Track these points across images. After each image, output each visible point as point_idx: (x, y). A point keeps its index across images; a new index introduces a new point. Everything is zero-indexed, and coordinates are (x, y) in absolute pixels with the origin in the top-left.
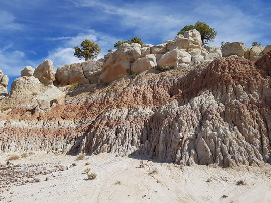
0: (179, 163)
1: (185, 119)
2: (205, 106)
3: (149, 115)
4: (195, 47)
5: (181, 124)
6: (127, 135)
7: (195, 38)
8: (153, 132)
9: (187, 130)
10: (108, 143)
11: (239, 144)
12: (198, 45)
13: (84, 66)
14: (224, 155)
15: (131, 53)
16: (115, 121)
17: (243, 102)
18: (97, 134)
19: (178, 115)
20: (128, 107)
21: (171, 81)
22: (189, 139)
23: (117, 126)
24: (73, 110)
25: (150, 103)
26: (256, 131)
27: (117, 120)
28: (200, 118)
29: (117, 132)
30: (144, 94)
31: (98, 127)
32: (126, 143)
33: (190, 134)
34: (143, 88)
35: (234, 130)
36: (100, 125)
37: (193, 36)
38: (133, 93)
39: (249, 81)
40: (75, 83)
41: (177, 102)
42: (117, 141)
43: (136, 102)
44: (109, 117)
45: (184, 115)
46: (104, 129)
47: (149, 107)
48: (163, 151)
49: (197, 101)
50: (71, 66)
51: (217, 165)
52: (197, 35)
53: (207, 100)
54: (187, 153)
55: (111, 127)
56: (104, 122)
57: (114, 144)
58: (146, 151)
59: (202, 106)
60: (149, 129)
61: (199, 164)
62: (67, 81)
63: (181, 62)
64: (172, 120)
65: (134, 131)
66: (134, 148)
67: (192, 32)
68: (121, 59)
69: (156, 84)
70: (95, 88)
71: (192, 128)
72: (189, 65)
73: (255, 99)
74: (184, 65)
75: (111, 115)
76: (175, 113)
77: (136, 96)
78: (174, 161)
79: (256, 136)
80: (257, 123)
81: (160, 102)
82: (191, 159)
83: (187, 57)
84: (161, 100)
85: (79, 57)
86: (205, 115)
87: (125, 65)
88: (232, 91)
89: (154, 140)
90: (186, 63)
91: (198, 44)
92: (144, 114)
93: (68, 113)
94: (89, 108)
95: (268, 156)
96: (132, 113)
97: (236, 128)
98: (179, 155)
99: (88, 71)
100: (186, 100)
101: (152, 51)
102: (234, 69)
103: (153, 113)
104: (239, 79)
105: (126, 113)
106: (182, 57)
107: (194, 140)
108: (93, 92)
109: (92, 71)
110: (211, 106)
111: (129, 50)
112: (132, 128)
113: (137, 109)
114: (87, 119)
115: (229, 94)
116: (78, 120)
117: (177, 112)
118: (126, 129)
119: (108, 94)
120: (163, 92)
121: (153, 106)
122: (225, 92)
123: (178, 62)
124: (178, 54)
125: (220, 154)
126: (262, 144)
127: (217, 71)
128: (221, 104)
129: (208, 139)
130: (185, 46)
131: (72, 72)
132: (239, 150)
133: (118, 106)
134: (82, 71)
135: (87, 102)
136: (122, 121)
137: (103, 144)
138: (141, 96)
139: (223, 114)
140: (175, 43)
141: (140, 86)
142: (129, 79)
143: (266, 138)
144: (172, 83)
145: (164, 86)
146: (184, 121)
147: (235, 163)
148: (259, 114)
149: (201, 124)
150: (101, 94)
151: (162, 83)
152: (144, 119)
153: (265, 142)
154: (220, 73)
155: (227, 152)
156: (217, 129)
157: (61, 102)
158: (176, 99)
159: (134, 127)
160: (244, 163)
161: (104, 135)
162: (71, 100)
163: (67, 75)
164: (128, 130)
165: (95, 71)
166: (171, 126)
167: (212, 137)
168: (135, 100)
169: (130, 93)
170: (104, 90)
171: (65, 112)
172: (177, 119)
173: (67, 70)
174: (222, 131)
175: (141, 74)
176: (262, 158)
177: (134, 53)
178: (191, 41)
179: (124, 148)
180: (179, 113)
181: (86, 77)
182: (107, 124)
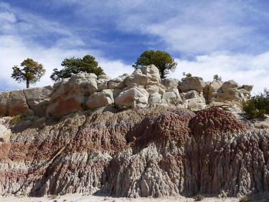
0: (129, 197)
1: (135, 166)
2: (150, 157)
3: (108, 160)
4: (153, 84)
5: (132, 170)
6: (89, 178)
7: (153, 75)
8: (111, 175)
9: (136, 174)
10: (73, 185)
11: (166, 183)
12: (156, 82)
13: (27, 93)
14: (156, 190)
15: (87, 87)
16: (77, 165)
17: (173, 155)
18: (60, 177)
19: (131, 163)
20: (88, 151)
21: (127, 125)
22: (137, 181)
23: (79, 170)
24: (21, 150)
25: (108, 147)
26: (178, 175)
27: (78, 164)
28: (145, 166)
29: (80, 176)
30: (102, 138)
31: (60, 170)
32: (89, 185)
33: (138, 178)
34: (101, 132)
35: (165, 174)
36: (63, 168)
37: (152, 72)
38: (91, 136)
39: (179, 139)
40: (17, 114)
41: (131, 150)
42: (81, 184)
43: (95, 147)
44: (70, 161)
45: (135, 163)
46: (66, 172)
47: (107, 151)
48: (119, 190)
49: (145, 152)
50: (11, 93)
51: (151, 196)
52: (155, 71)
53: (151, 151)
54: (135, 190)
55: (73, 171)
56: (66, 166)
57: (78, 186)
58: (106, 191)
59: (148, 156)
60: (108, 173)
61: (142, 196)
62: (5, 112)
63: (138, 102)
64: (126, 167)
65: (96, 175)
66: (97, 189)
67: (150, 68)
68: (74, 92)
69: (114, 128)
70: (44, 124)
71: (139, 173)
72: (146, 105)
73: (181, 153)
74: (141, 105)
75: (72, 159)
76: (129, 161)
77: (95, 140)
78: (126, 195)
79: (177, 178)
80: (180, 169)
81: (117, 148)
82: (137, 194)
83: (145, 97)
84: (118, 145)
85: (17, 79)
86: (148, 163)
87: (80, 99)
88: (168, 145)
89: (113, 182)
90: (143, 103)
91: (155, 80)
92: (103, 159)
93: (16, 153)
94: (40, 148)
95: (182, 190)
96: (93, 158)
97: (166, 173)
98: (130, 192)
99: (32, 100)
100: (139, 148)
101: (110, 86)
102: (173, 127)
103: (111, 158)
104: (175, 136)
105: (86, 157)
106: (139, 96)
107: (139, 182)
108: (42, 128)
109: (37, 100)
110: (154, 156)
111: (83, 82)
112: (94, 172)
113: (96, 154)
114: (41, 161)
115: (166, 147)
116: (29, 162)
117: (130, 161)
118: (88, 173)
119: (62, 132)
120: (121, 137)
121: (111, 151)
122: (164, 145)
123: (135, 102)
124: (136, 93)
125: (154, 190)
126: (180, 183)
127: (162, 126)
128: (161, 155)
129: (148, 180)
130: (143, 83)
131: (12, 100)
132: (165, 187)
133: (78, 150)
134: (25, 100)
135: (36, 140)
136: (83, 165)
137: (68, 186)
138: (100, 141)
139: (160, 163)
140: (133, 79)
141: (99, 129)
142: (84, 116)
143: (183, 179)
144: (129, 128)
145: (121, 130)
146: (134, 168)
147: (161, 195)
148: (182, 163)
149: (146, 169)
150: (52, 131)
151: (119, 127)
152: (104, 164)
153: (182, 182)
154: (163, 129)
155: (158, 188)
156: (154, 174)
157: (7, 140)
158: (131, 146)
159: (95, 171)
160: (166, 195)
161: (67, 179)
162: (16, 137)
163: (5, 104)
164: (89, 174)
165: (41, 101)
166: (125, 171)
167: (151, 179)
168: (94, 144)
169: (88, 136)
170: (55, 127)
171: (12, 152)
172: (129, 166)
173: (6, 97)
174: (157, 175)
175: (98, 112)
176: (178, 191)
177: (89, 87)
178: (149, 78)
179: (87, 189)
180: (131, 161)
181: (30, 108)
182: (69, 168)
